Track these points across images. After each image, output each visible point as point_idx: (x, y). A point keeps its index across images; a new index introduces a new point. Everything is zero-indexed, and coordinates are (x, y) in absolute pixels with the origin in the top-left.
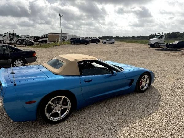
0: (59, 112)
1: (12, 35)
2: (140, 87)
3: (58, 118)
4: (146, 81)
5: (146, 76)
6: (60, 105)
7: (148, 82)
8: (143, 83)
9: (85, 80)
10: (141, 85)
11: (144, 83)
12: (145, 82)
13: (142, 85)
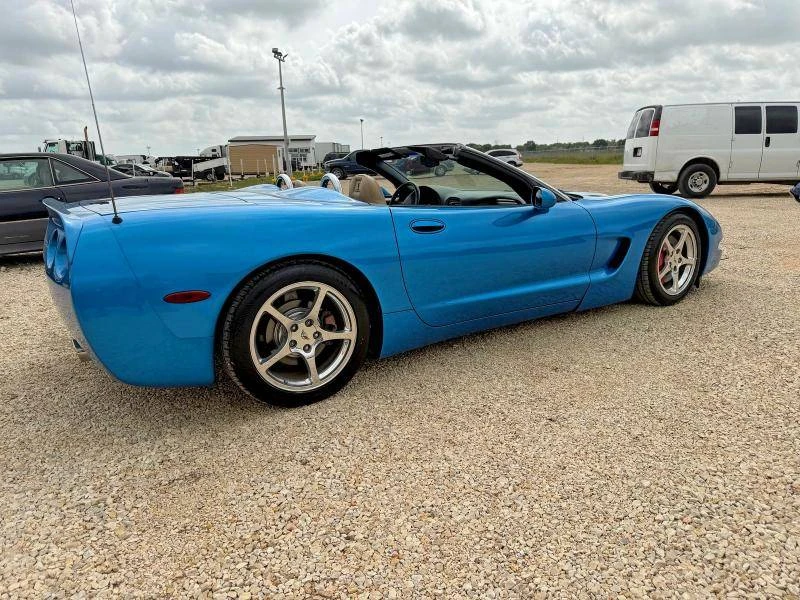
0: (310, 357)
1: (79, 148)
2: (660, 276)
3: (307, 381)
4: (685, 254)
5: (685, 231)
6: (310, 323)
7: (692, 259)
8: (670, 259)
9: (418, 224)
10: (661, 268)
11: (674, 260)
12: (680, 255)
13: (667, 269)
